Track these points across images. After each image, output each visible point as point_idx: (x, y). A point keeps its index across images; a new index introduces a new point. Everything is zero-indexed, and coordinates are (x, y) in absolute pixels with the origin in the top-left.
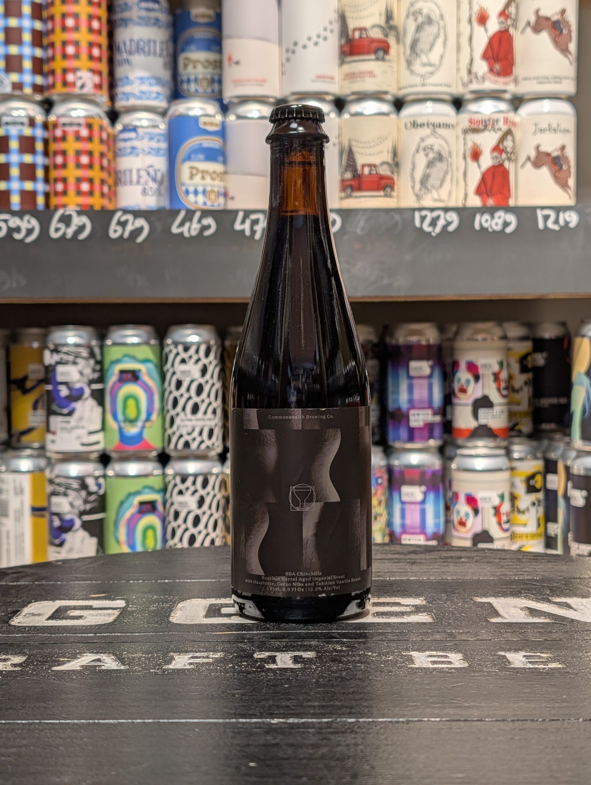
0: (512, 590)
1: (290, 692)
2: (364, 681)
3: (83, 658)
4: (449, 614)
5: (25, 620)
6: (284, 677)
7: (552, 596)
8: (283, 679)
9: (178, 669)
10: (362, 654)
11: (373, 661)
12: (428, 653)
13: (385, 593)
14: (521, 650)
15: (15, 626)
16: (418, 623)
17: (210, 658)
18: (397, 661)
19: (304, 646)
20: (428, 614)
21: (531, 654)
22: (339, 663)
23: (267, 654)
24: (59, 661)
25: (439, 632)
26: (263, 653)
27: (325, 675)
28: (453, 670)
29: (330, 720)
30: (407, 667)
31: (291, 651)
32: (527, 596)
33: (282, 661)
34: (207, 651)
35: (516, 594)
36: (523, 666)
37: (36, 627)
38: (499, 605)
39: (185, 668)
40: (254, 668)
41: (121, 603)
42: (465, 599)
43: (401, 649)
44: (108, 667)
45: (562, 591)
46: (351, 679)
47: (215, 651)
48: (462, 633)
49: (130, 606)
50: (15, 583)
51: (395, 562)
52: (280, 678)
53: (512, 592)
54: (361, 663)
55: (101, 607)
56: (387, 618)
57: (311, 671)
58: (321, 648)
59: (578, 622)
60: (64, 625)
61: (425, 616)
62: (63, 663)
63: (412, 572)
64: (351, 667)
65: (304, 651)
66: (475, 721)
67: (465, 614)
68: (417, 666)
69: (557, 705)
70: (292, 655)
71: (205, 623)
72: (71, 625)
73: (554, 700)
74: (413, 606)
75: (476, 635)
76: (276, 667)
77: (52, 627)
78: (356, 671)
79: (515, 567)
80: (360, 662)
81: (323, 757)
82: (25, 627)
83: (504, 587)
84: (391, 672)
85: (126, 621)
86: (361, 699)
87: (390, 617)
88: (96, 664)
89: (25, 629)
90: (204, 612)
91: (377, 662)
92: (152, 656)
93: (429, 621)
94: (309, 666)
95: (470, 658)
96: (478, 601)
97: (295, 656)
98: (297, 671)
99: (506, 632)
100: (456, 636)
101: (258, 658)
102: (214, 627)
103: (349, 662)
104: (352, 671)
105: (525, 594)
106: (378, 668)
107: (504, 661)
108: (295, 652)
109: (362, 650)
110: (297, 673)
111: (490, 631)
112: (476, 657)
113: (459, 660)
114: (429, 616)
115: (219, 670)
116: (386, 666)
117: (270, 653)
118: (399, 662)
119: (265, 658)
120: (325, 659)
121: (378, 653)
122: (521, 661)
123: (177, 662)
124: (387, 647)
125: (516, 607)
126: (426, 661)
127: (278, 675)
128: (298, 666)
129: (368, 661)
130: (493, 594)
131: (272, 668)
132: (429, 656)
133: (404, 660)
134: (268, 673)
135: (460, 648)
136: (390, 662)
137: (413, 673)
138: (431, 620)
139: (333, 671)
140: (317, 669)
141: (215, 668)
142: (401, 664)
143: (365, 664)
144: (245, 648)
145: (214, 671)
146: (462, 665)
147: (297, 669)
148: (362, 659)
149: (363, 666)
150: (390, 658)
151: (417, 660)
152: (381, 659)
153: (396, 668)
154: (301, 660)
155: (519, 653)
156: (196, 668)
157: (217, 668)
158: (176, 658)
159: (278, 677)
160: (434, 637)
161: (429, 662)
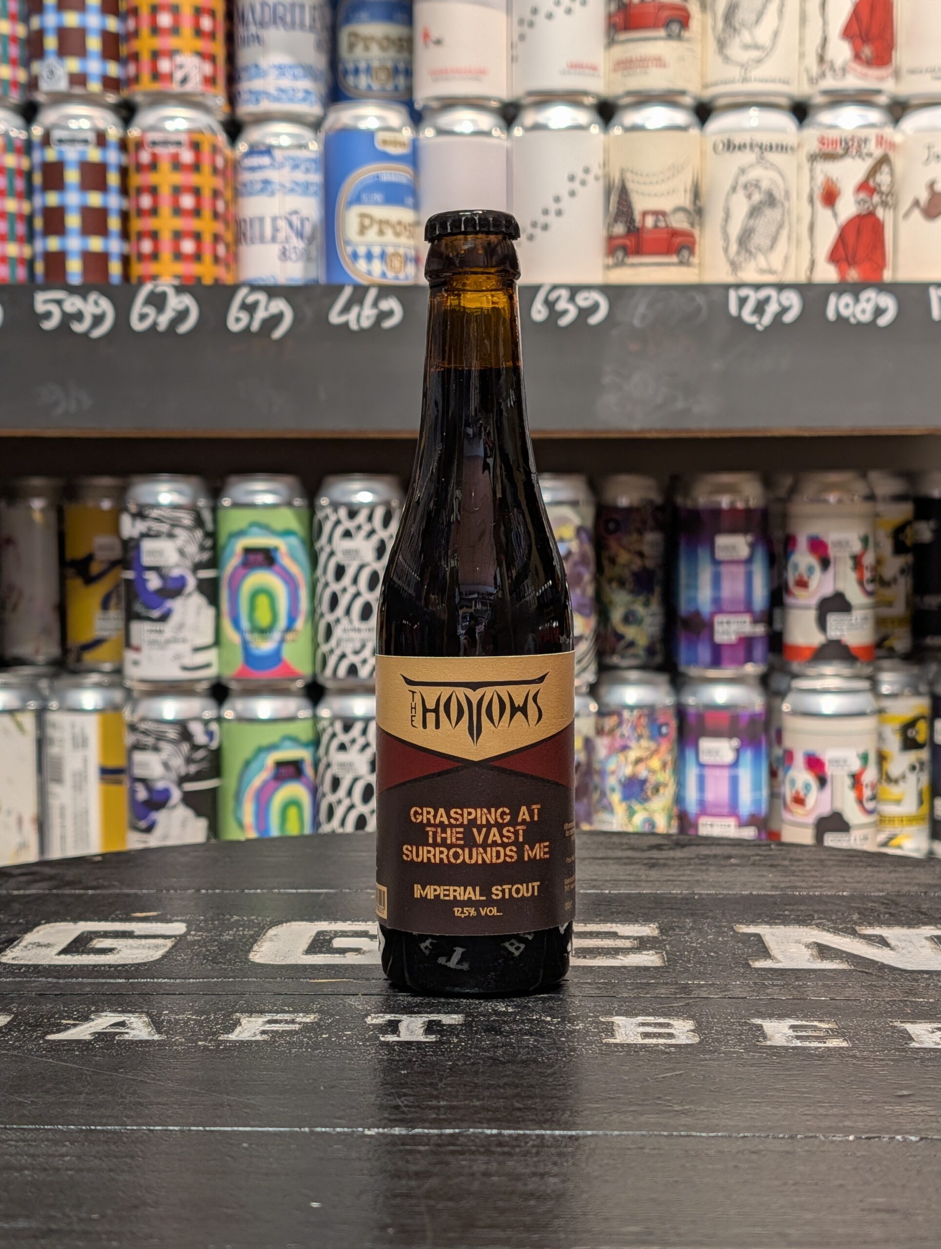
0: (799, 913)
1: (406, 1083)
2: (527, 1066)
3: (99, 1021)
4: (689, 952)
5: (24, 954)
6: (404, 1057)
7: (861, 924)
8: (401, 1060)
9: (242, 1041)
10: (537, 1019)
11: (551, 1032)
12: (640, 1019)
13: (598, 916)
14: (789, 1016)
15: (5, 964)
16: (637, 968)
17: (296, 1023)
18: (588, 1031)
19: (448, 1004)
20: (657, 953)
21: (804, 1023)
22: (496, 1034)
23: (388, 1017)
24: (59, 1024)
25: (667, 984)
26: (382, 1015)
27: (469, 1054)
28: (673, 1049)
29: (457, 1131)
30: (602, 1042)
31: (426, 1013)
32: (820, 923)
33: (408, 1030)
34: (296, 1011)
35: (803, 921)
36: (786, 1044)
37: (39, 965)
38: (774, 938)
39: (254, 1039)
40: (360, 1040)
41: (178, 928)
42: (721, 927)
43: (598, 1012)
44: (134, 1036)
45: (878, 915)
46: (508, 1062)
47: (307, 1012)
48: (702, 986)
49: (193, 933)
50: (22, 892)
51: (625, 864)
52: (397, 1058)
53: (799, 916)
54: (531, 1035)
55: (147, 933)
56: (591, 958)
57: (449, 1047)
58: (474, 1008)
59: (892, 969)
60: (83, 963)
61: (653, 955)
62: (67, 1028)
63: (648, 881)
64: (513, 1041)
65: (446, 1013)
66: (684, 1136)
67: (715, 953)
68: (618, 1041)
69: (821, 1111)
70: (426, 1019)
71: (304, 962)
72: (93, 963)
73: (819, 1102)
74: (635, 938)
75: (724, 989)
76: (396, 1039)
77: (62, 966)
78: (519, 1047)
79: (813, 873)
80: (529, 1033)
81: (428, 1196)
82: (22, 966)
83: (788, 907)
84: (574, 1050)
85: (179, 958)
86: (517, 1095)
87: (595, 957)
88: (118, 1030)
89: (20, 969)
90: (305, 944)
91: (557, 1034)
92: (207, 1018)
93: (657, 965)
94: (448, 1039)
95: (706, 1029)
96: (741, 931)
97: (430, 1022)
98: (426, 1047)
99: (773, 984)
100: (692, 991)
101: (370, 1025)
102: (316, 969)
103: (513, 1034)
104: (514, 1048)
105: (818, 921)
106: (555, 1043)
107: (757, 1035)
108: (432, 1015)
109: (539, 1013)
110: (427, 1049)
111: (749, 982)
112: (715, 1028)
113: (687, 1031)
114: (657, 955)
115: (306, 1044)
116: (568, 1040)
117: (392, 1017)
118: (590, 1033)
119: (382, 1024)
120: (475, 1027)
121: (561, 1018)
122: (785, 1034)
123: (243, 1027)
124: (579, 1009)
125: (800, 942)
126: (635, 1033)
127: (396, 1053)
128: (430, 1038)
129: (542, 1031)
130: (767, 919)
131: (389, 1042)
132: (641, 1024)
133: (600, 1031)
134: (382, 1050)
135: (693, 1011)
136: (576, 1034)
137: (608, 1052)
138: (661, 961)
139: (484, 1048)
140: (459, 1044)
141: (299, 1039)
142: (593, 1037)
143: (536, 1036)
144: (355, 1007)
145: (297, 1045)
146: (690, 1040)
147: (427, 1044)
148: (534, 1028)
149: (532, 1040)
150: (578, 1028)
151: (619, 1031)
152: (564, 1028)
153: (584, 1044)
154: (438, 1028)
155: (785, 1021)
156: (270, 1040)
157: (304, 1040)
158: (243, 1021)
159: (393, 1056)
160: (656, 991)
161: (639, 1035)
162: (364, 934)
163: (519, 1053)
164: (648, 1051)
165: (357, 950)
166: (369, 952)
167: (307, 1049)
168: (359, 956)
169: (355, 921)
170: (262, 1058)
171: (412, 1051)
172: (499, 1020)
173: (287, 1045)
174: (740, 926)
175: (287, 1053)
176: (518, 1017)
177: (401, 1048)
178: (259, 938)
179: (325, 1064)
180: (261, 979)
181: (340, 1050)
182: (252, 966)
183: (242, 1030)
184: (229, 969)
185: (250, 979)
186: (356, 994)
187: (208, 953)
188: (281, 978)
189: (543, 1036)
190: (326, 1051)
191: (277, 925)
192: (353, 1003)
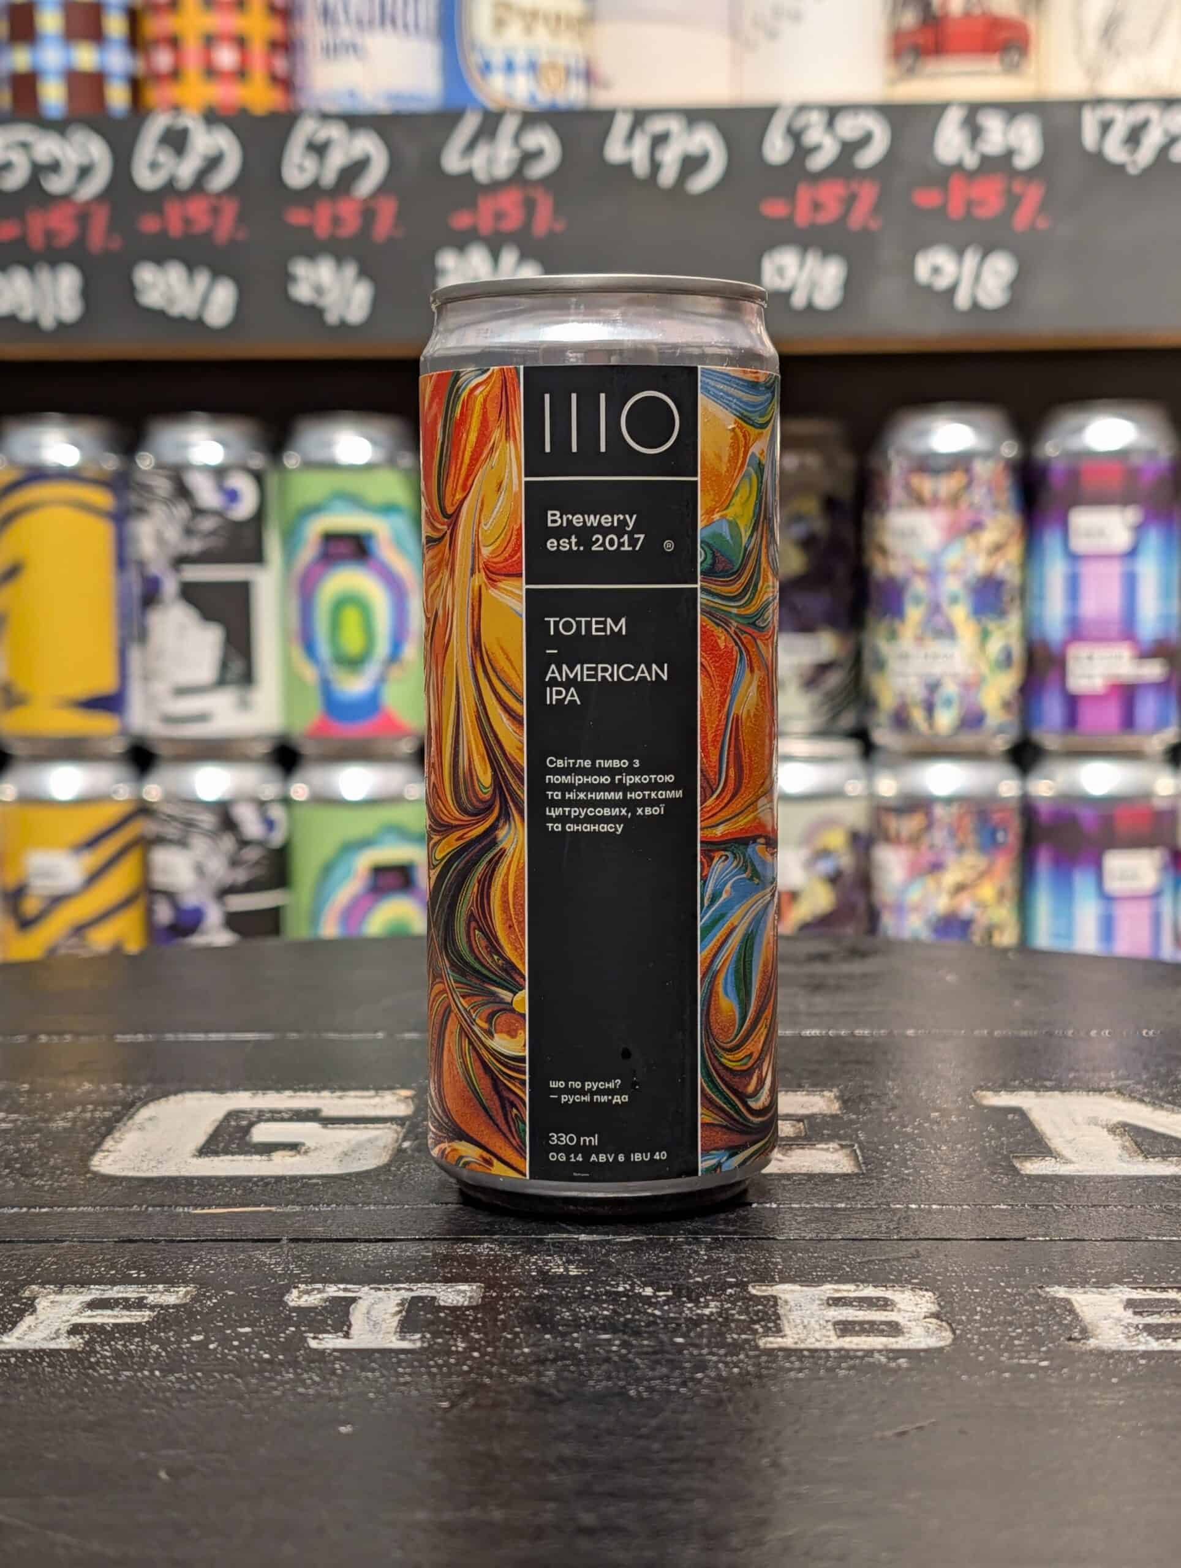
2: (607, 1409)
4: (902, 1143)
6: (350, 1391)
8: (346, 1398)
9: (25, 1352)
10: (625, 1294)
11: (655, 1323)
12: (829, 1289)
14: (1119, 1280)
16: (810, 1177)
17: (146, 1306)
18: (728, 1319)
19: (453, 1258)
20: (842, 1147)
21: (1149, 1294)
22: (545, 1330)
23: (333, 1291)
25: (870, 1210)
26: (320, 1286)
27: (487, 1381)
28: (903, 1362)
30: (756, 1347)
31: (409, 1280)
32: (1127, 1086)
33: (368, 1318)
34: (151, 1280)
35: (1094, 1082)
36: (1127, 1346)
38: (1049, 1117)
39: (53, 1345)
40: (266, 1348)
43: (746, 1274)
46: (569, 1399)
47: (172, 1282)
52: (337, 1392)
54: (615, 1328)
57: (446, 1364)
58: (502, 1269)
61: (836, 1150)
63: (811, 1015)
64: (576, 1345)
65: (446, 1280)
67: (949, 1145)
68: (788, 1342)
70: (408, 1295)
71: (193, 1173)
74: (801, 1118)
76: (340, 1343)
78: (588, 1365)
80: (610, 1326)
84: (702, 1366)
90: (200, 1135)
91: (666, 1325)
93: (846, 1171)
94: (446, 1343)
95: (963, 1313)
96: (986, 1102)
97: (414, 1302)
98: (400, 1362)
101: (296, 1309)
102: (211, 1186)
103: (577, 1327)
104: (580, 1360)
105: (1119, 1085)
106: (660, 1349)
107: (1066, 1325)
108: (419, 1285)
109: (629, 1277)
110: (400, 1370)
111: (1023, 1205)
112: (979, 1309)
113: (925, 1317)
114: (844, 1151)
115: (154, 1358)
116: (689, 1341)
117: (339, 1289)
118: (733, 1325)
119: (316, 1308)
120: (504, 1312)
121: (673, 1289)
122: (1119, 1320)
123: (37, 1319)
124: (706, 1267)
125: (1096, 1124)
126: (821, 1322)
127: (336, 1379)
128: (410, 1340)
129: (636, 1320)
130: (1027, 1081)
131: (323, 1351)
132: (831, 1302)
133: (751, 1318)
134: (307, 1372)
135: (929, 1271)
136: (705, 1326)
137: (772, 1371)
138: (852, 1163)
139: (518, 1364)
140: (467, 1355)
141: (143, 1346)
142: (739, 1334)
143: (624, 1333)
144: (269, 1269)
145: (136, 1359)
146: (934, 1339)
147: (402, 1356)
148: (619, 1315)
149: (617, 1342)
150: (707, 1311)
151: (791, 1317)
152: (680, 1314)
153: (722, 1352)
154: (429, 1316)
155: (1112, 1290)
156: (84, 1349)
157: (155, 1348)
158: (42, 1304)
159: (330, 1388)
160: (852, 1225)
161: (830, 1326)
162: (311, 1116)
163: (590, 1376)
164: (853, 1368)
165: (294, 1147)
166: (316, 1149)
167: (152, 1372)
168: (298, 1158)
169: (300, 1090)
170: (53, 1394)
171: (369, 1374)
172: (551, 1296)
173: (114, 1362)
174: (984, 1093)
175: (110, 1382)
176: (588, 1288)
177: (348, 1368)
178: (120, 1125)
179: (183, 1409)
180: (103, 1209)
181: (222, 1373)
182: (93, 1179)
183: (33, 1324)
184: (46, 1188)
185: (81, 1209)
186: (278, 1240)
187: (16, 1155)
188: (140, 1206)
189: (637, 1333)
190: (191, 1375)
191: (159, 1098)
192: (267, 1261)
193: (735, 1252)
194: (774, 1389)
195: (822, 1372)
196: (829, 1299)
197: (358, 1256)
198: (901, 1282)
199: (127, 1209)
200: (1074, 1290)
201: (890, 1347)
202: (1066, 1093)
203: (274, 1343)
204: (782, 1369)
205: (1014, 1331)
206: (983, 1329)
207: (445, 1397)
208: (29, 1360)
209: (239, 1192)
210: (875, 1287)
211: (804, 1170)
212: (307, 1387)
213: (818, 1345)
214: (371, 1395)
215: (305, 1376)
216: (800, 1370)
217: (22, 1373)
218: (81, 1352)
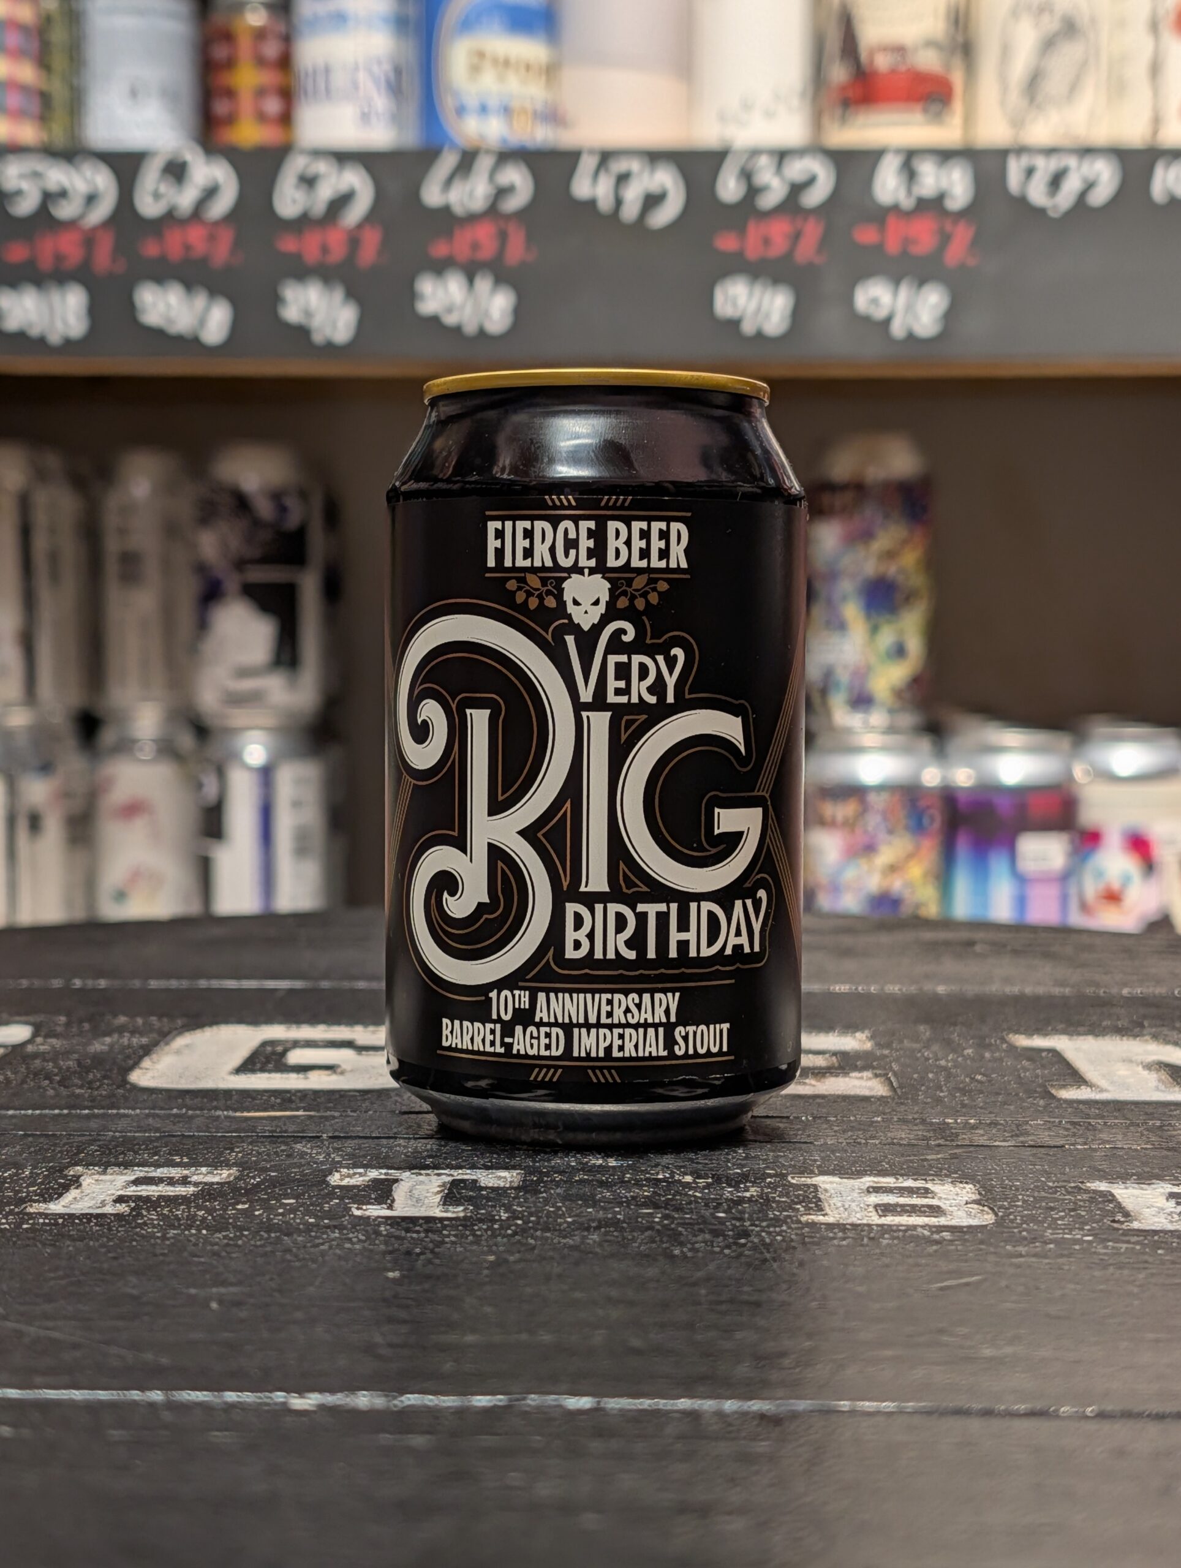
1: (397, 1297)
4: (936, 1073)
6: (396, 1246)
8: (390, 1253)
9: (72, 1216)
10: (665, 1180)
11: (695, 1202)
12: (868, 1181)
14: (1160, 1178)
16: (845, 1098)
17: (190, 1183)
18: (768, 1201)
20: (876, 1076)
22: (587, 1205)
23: (374, 1174)
25: (905, 1122)
26: (361, 1170)
27: (532, 1241)
28: (946, 1235)
29: (500, 1400)
30: (798, 1221)
31: (449, 1167)
32: (1158, 1033)
33: (410, 1195)
34: (195, 1164)
35: (1128, 1028)
36: (1170, 1227)
38: (1083, 1055)
39: (99, 1211)
40: (311, 1215)
41: (17, 1033)
42: (983, 1038)
43: (786, 1167)
46: (612, 1255)
47: (215, 1164)
48: (974, 1127)
49: (39, 1040)
52: (382, 1247)
54: (657, 1206)
57: (490, 1229)
58: (542, 1160)
61: (870, 1079)
64: (619, 1216)
65: (487, 1168)
66: (1019, 1415)
67: (984, 1075)
68: (830, 1219)
70: (447, 1179)
71: (231, 1086)
74: (833, 1054)
75: (1018, 1131)
76: (385, 1213)
78: (631, 1232)
80: (651, 1203)
83: (1092, 1010)
84: (746, 1234)
90: (237, 1058)
91: (706, 1205)
92: (17, 1174)
93: (880, 1094)
94: (489, 1213)
95: (1005, 1199)
96: (1020, 1044)
97: (455, 1183)
98: (445, 1227)
99: (1105, 1123)
100: (957, 1135)
101: (339, 1187)
102: (250, 1096)
103: (620, 1204)
104: (623, 1227)
105: (1154, 1030)
106: (705, 1222)
107: (1109, 1210)
108: (460, 1171)
109: (668, 1168)
110: (445, 1232)
111: (1060, 1122)
112: (1020, 1197)
113: (967, 1203)
114: (878, 1079)
115: (200, 1221)
116: (732, 1216)
117: (381, 1174)
118: (774, 1205)
119: (360, 1186)
120: (545, 1192)
121: (712, 1178)
122: (1163, 1209)
123: (82, 1192)
124: (745, 1162)
125: (1131, 1061)
126: (862, 1205)
127: (382, 1238)
128: (454, 1212)
129: (677, 1200)
130: (1061, 1026)
131: (369, 1217)
132: (871, 1190)
133: (792, 1200)
134: (353, 1233)
135: (968, 1169)
136: (747, 1205)
137: (815, 1239)
138: (886, 1088)
139: (560, 1230)
140: (511, 1222)
141: (189, 1212)
142: (781, 1212)
143: (666, 1209)
144: (311, 1156)
145: (182, 1222)
146: (976, 1220)
147: (446, 1223)
148: (660, 1195)
149: (659, 1215)
150: (747, 1194)
151: (831, 1202)
152: (721, 1196)
153: (764, 1224)
154: (471, 1193)
155: (1153, 1186)
156: (130, 1213)
157: (198, 1213)
158: (87, 1181)
159: (375, 1245)
160: (889, 1134)
161: (871, 1209)
162: (349, 1044)
163: (634, 1240)
164: (893, 1238)
165: (330, 1068)
166: (352, 1071)
167: (199, 1230)
168: (335, 1076)
169: (334, 1023)
170: (103, 1246)
171: (415, 1235)
172: (592, 1180)
173: (161, 1223)
174: (1017, 1036)
175: (158, 1237)
176: (628, 1176)
177: (393, 1230)
178: (158, 1048)
179: (231, 1258)
180: (143, 1111)
181: (269, 1231)
182: (130, 1091)
183: (78, 1197)
184: (87, 1095)
185: (122, 1111)
186: (318, 1137)
187: (56, 1070)
188: (181, 1109)
189: (679, 1209)
190: (238, 1234)
191: (194, 1029)
192: (309, 1151)
193: (774, 1151)
194: (817, 1252)
195: (866, 1240)
196: (868, 1188)
197: (398, 1148)
198: (941, 1176)
199: (168, 1112)
200: (1116, 1185)
201: (930, 1223)
202: (1100, 1038)
203: (319, 1211)
204: (824, 1238)
205: (1057, 1214)
206: (1026, 1212)
207: (491, 1252)
208: (77, 1221)
209: (278, 1101)
210: (915, 1180)
211: (840, 1093)
212: (353, 1244)
213: (859, 1222)
214: (418, 1250)
215: (351, 1235)
216: (844, 1239)
217: (69, 1231)
218: (129, 1215)
